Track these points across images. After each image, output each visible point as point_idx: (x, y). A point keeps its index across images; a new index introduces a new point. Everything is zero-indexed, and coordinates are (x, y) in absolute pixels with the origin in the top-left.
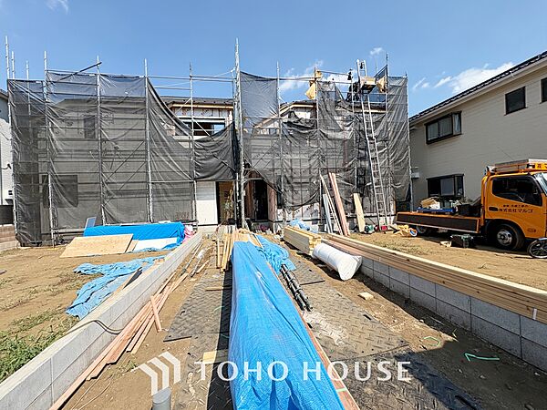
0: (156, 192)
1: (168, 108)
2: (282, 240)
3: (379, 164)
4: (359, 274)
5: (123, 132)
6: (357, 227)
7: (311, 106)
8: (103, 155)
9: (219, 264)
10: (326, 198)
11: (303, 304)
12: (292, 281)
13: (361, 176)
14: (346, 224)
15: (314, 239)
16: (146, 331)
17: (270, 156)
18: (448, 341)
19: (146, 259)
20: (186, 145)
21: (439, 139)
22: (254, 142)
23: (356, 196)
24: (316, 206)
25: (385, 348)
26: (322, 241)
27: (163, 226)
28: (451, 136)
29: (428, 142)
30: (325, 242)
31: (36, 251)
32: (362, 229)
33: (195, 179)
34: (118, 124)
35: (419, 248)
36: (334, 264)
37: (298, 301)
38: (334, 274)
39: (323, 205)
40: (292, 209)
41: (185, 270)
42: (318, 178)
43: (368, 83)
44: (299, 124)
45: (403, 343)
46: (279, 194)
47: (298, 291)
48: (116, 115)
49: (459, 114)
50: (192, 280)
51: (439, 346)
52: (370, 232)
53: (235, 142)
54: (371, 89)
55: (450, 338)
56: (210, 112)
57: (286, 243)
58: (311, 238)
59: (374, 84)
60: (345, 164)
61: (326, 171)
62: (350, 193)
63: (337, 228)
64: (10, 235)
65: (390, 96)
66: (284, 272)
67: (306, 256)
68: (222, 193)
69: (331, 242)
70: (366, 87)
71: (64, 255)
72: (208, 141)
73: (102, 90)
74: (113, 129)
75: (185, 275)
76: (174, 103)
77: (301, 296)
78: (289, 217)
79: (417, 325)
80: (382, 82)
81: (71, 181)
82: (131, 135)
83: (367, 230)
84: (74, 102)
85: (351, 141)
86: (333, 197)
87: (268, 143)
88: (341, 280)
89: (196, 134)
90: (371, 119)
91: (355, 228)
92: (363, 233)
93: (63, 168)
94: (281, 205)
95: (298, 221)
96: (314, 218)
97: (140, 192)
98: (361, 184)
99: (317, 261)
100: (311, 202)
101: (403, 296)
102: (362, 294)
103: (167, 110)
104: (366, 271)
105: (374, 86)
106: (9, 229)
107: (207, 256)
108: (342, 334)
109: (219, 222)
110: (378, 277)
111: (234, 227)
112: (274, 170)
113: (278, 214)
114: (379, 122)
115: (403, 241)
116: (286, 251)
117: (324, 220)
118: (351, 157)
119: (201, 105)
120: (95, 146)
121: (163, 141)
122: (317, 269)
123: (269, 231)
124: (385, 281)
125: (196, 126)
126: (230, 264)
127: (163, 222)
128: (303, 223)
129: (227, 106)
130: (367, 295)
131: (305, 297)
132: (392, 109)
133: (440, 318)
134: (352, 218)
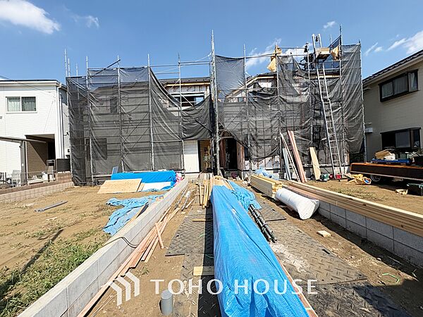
0: (156, 148)
1: (164, 87)
2: (249, 185)
3: (333, 122)
4: (317, 215)
5: (134, 107)
6: (313, 176)
7: (273, 77)
8: (122, 124)
9: (201, 202)
10: (286, 152)
11: (269, 237)
12: (258, 218)
13: (316, 133)
14: (303, 173)
15: (276, 185)
16: (153, 248)
17: (239, 119)
18: (408, 280)
19: (151, 197)
20: (176, 114)
21: (394, 97)
22: (225, 109)
23: (312, 150)
24: (277, 158)
25: (344, 279)
26: (283, 187)
27: (161, 173)
28: (407, 93)
29: (382, 100)
30: (285, 188)
31: (83, 189)
32: (318, 177)
33: (183, 139)
34: (131, 102)
35: (374, 195)
36: (295, 206)
37: (264, 234)
38: (295, 214)
39: (283, 157)
40: (257, 160)
41: (177, 206)
42: (278, 135)
43: (323, 53)
44: (263, 92)
45: (361, 277)
46: (246, 149)
47: (264, 226)
48: (130, 96)
49: (416, 72)
50: (183, 213)
51: (398, 283)
52: (325, 180)
53: (212, 110)
54: (326, 58)
55: (409, 277)
56: (193, 88)
57: (253, 187)
58: (273, 184)
59: (328, 53)
60: (302, 123)
61: (285, 129)
62: (306, 147)
63: (295, 176)
64: (69, 178)
65: (344, 63)
66: (251, 210)
67: (269, 198)
68: (202, 148)
69: (291, 188)
70: (321, 57)
71: (99, 192)
72: (192, 110)
73: (121, 79)
74: (128, 105)
75: (178, 209)
76: (168, 84)
77: (267, 230)
78: (254, 167)
79: (374, 262)
80: (336, 51)
81: (103, 142)
82: (140, 109)
83: (322, 178)
84: (104, 88)
85: (307, 103)
86: (291, 151)
87: (237, 109)
88: (301, 219)
89: (183, 105)
90: (326, 83)
91: (311, 177)
92: (318, 180)
93: (98, 134)
94: (248, 157)
95: (263, 171)
96: (275, 167)
97: (146, 149)
98: (317, 139)
99: (279, 202)
100: (273, 155)
101: (359, 236)
102: (321, 232)
103: (163, 89)
104: (324, 212)
105: (328, 55)
106: (69, 174)
107: (192, 196)
108: (304, 264)
109: (200, 171)
110: (335, 218)
111: (211, 174)
112: (242, 130)
113: (246, 164)
114: (334, 85)
115: (358, 188)
116: (253, 194)
117: (284, 169)
118: (307, 117)
119: (187, 83)
120: (117, 117)
121: (160, 112)
122: (279, 210)
123: (238, 178)
124: (342, 222)
125: (183, 100)
126: (210, 202)
127: (161, 170)
128: (266, 171)
129: (206, 83)
130: (325, 233)
131: (271, 231)
132: (346, 73)
133: (398, 258)
134: (309, 168)
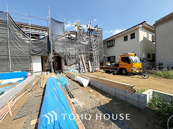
0: (13, 60)
1: (19, 27)
2: (66, 76)
3: (95, 52)
4: (89, 85)
7: (76, 33)
9: (41, 86)
10: (81, 62)
11: (72, 96)
12: (68, 89)
13: (90, 56)
14: (86, 70)
17: (62, 48)
20: (28, 42)
21: (110, 46)
22: (56, 43)
23: (89, 62)
24: (78, 65)
25: (95, 105)
26: (79, 76)
27: (16, 73)
28: (113, 46)
29: (108, 47)
33: (32, 55)
35: (105, 76)
36: (82, 82)
37: (70, 95)
38: (82, 85)
40: (70, 65)
42: (78, 56)
44: (72, 38)
45: (100, 103)
46: (65, 61)
47: (70, 92)
50: (29, 93)
52: (93, 72)
53: (49, 42)
54: (93, 30)
56: (38, 31)
57: (68, 77)
58: (75, 75)
60: (86, 52)
61: (80, 54)
62: (87, 61)
63: (84, 71)
65: (98, 33)
66: (66, 86)
67: (74, 80)
68: (44, 60)
69: (81, 76)
72: (37, 41)
76: (22, 25)
78: (69, 68)
79: (103, 97)
80: (96, 29)
85: (88, 45)
86: (83, 62)
87: (61, 44)
88: (84, 87)
89: (32, 38)
90: (93, 39)
91: (89, 71)
92: (91, 72)
94: (66, 64)
95: (72, 70)
96: (77, 68)
98: (91, 58)
99: (77, 82)
100: (76, 63)
101: (100, 90)
102: (90, 91)
104: (91, 84)
107: (37, 84)
108: (83, 104)
110: (94, 85)
111: (49, 72)
112: (63, 53)
113: (65, 67)
114: (95, 40)
115: (101, 74)
116: (67, 79)
117: (80, 69)
118: (88, 50)
119: (34, 27)
121: (16, 39)
122: (77, 84)
123: (62, 73)
124: (96, 86)
125: (32, 35)
129: (46, 29)
131: (72, 94)
134: (88, 68)
